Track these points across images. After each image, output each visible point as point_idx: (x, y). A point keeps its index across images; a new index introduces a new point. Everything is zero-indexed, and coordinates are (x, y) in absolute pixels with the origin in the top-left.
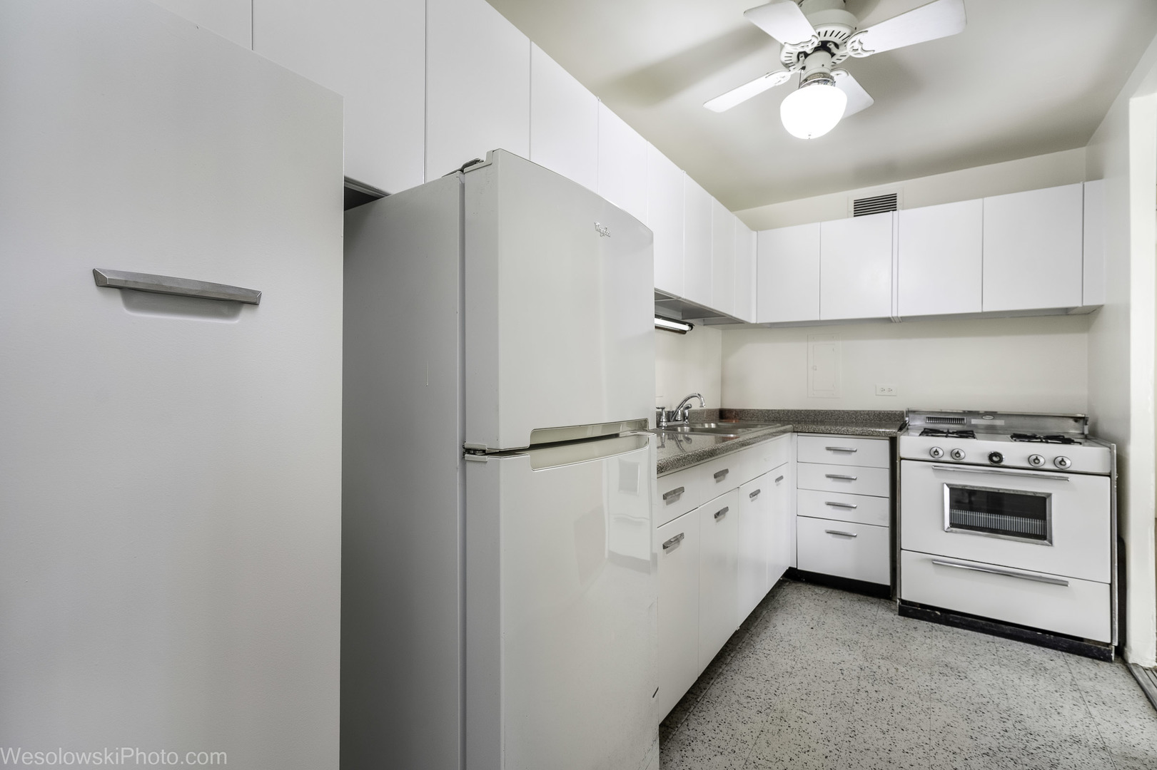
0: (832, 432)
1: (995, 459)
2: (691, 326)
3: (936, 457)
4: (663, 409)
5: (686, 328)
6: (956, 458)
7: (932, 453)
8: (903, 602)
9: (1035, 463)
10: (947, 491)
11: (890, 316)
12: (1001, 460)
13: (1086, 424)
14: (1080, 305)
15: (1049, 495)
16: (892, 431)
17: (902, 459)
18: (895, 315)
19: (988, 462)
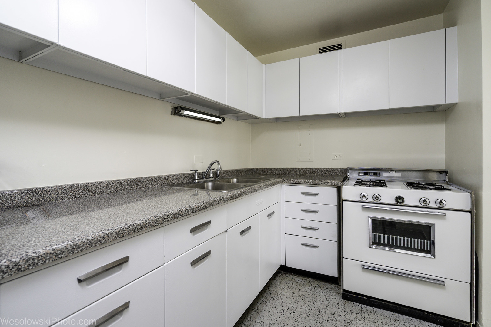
0: (304, 183)
1: (400, 200)
2: (223, 119)
3: (364, 199)
4: (196, 171)
5: (219, 120)
6: (375, 199)
7: (361, 197)
8: (345, 291)
9: (424, 203)
10: (370, 221)
11: (338, 112)
12: (403, 201)
13: (446, 175)
14: (444, 103)
15: (433, 224)
16: (339, 182)
17: (343, 201)
18: (341, 112)
19: (394, 202)
